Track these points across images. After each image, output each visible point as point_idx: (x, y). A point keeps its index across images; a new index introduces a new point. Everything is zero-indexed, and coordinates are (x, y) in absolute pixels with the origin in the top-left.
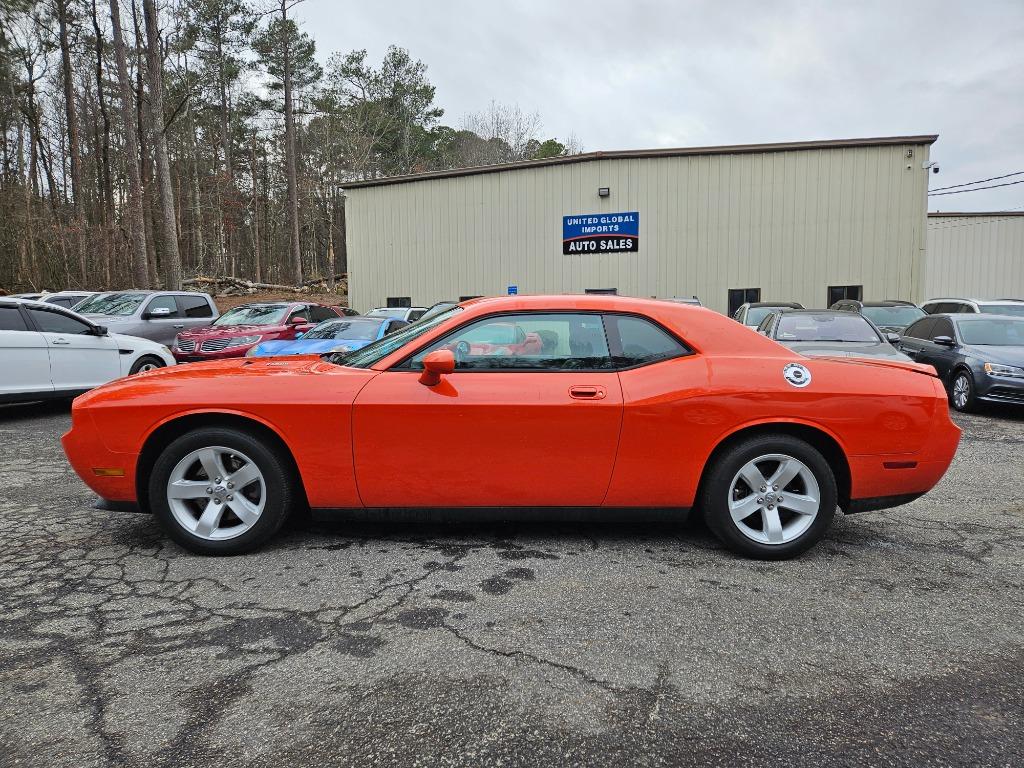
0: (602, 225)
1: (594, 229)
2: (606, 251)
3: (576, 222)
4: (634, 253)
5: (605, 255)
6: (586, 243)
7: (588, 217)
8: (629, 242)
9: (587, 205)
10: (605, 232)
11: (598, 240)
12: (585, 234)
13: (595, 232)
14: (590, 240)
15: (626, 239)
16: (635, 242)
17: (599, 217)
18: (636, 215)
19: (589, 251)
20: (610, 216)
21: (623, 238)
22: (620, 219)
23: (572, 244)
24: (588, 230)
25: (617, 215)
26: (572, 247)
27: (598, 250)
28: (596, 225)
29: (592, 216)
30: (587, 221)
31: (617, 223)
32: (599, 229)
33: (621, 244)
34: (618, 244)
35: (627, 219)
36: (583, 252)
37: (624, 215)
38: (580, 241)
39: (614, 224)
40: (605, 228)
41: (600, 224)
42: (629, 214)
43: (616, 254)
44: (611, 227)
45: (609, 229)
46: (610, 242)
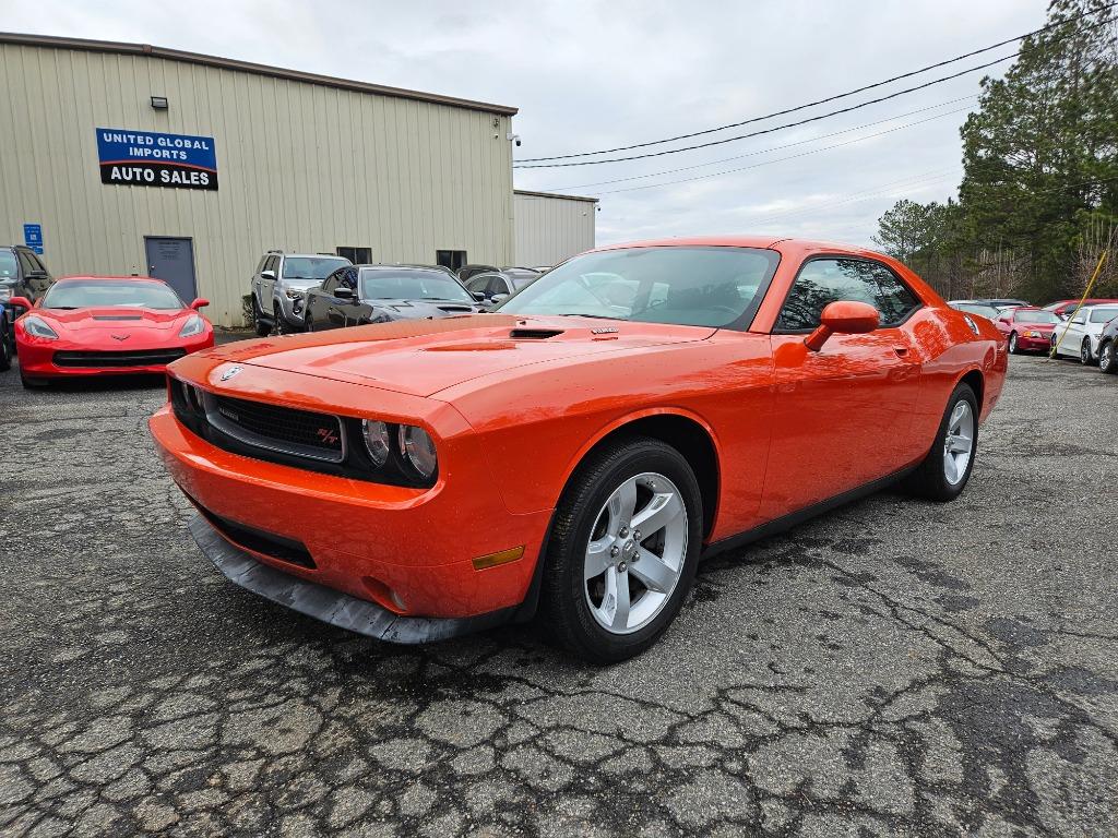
0: (161, 148)
1: (148, 152)
2: (170, 185)
3: (118, 138)
4: (213, 193)
5: (170, 191)
6: (138, 170)
7: (136, 134)
8: (204, 176)
9: (134, 119)
10: (166, 159)
11: (157, 169)
12: (134, 157)
13: (151, 156)
14: (144, 167)
15: (200, 171)
16: (213, 177)
17: (155, 136)
18: (210, 142)
19: (143, 183)
20: (173, 138)
21: (195, 170)
22: (188, 144)
23: (115, 169)
24: (138, 152)
25: (183, 138)
26: (115, 173)
27: (157, 183)
28: (152, 148)
29: (145, 134)
30: (136, 140)
31: (183, 149)
32: (157, 153)
33: (193, 178)
34: (188, 178)
35: (197, 145)
36: (134, 182)
37: (193, 139)
38: (127, 166)
39: (179, 150)
40: (166, 153)
41: (155, 146)
42: (200, 140)
43: (185, 191)
44: (175, 152)
45: (172, 155)
46: (176, 173)
